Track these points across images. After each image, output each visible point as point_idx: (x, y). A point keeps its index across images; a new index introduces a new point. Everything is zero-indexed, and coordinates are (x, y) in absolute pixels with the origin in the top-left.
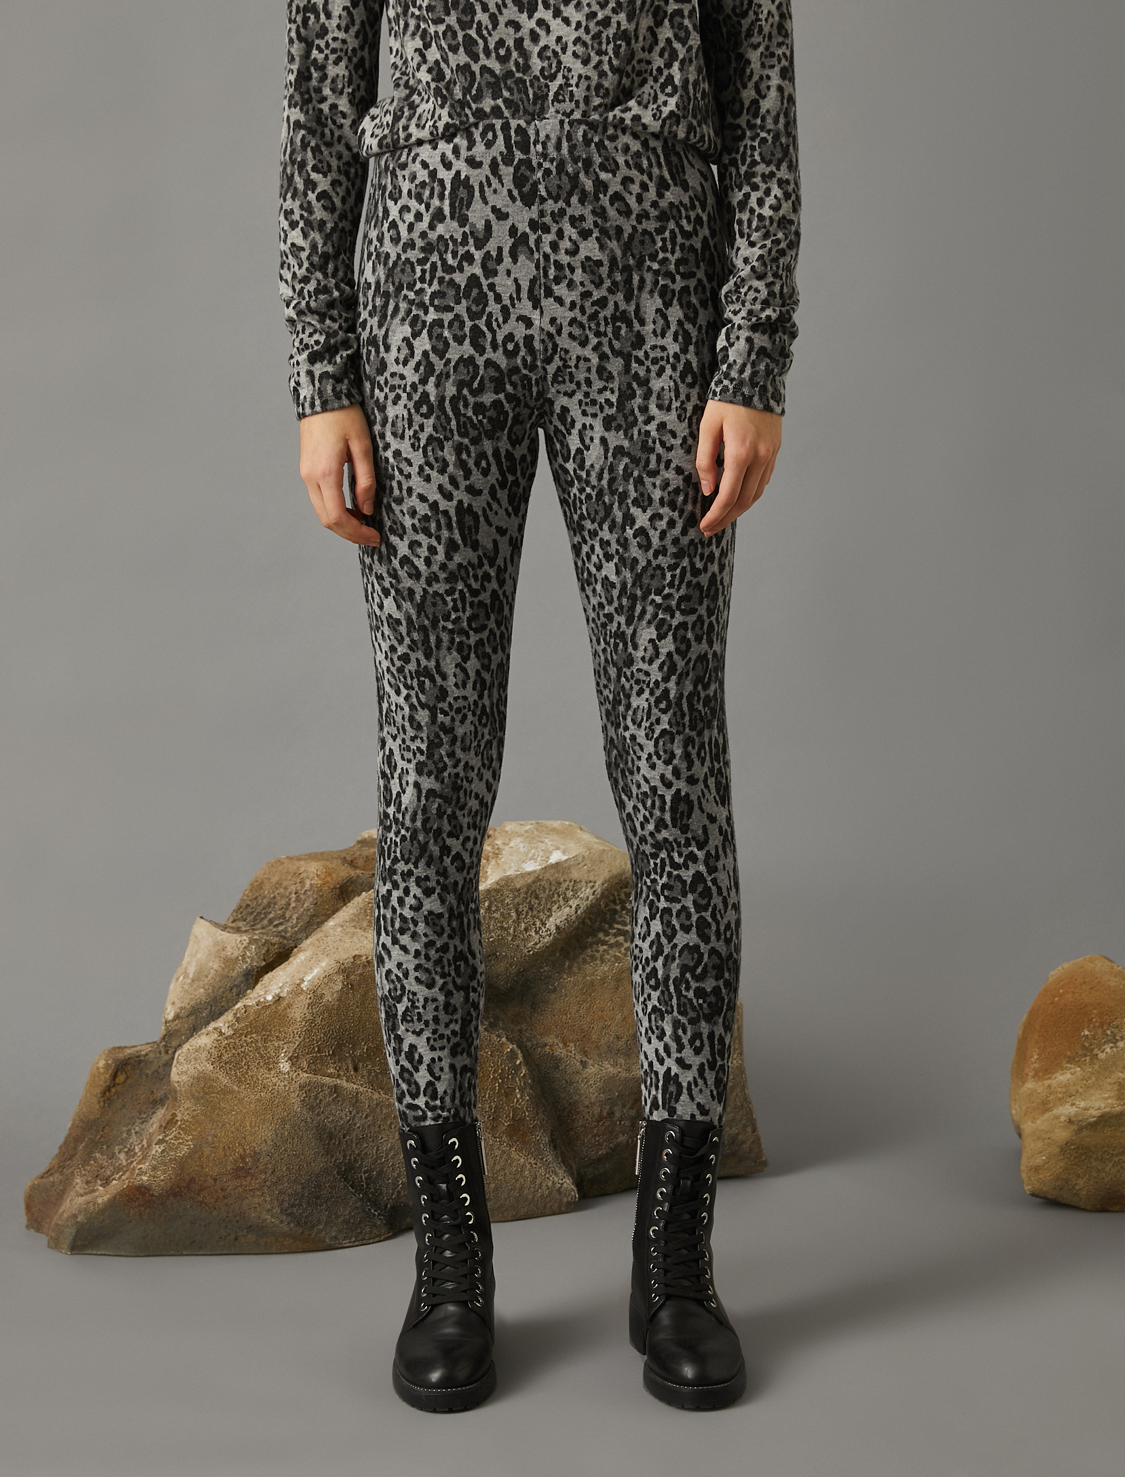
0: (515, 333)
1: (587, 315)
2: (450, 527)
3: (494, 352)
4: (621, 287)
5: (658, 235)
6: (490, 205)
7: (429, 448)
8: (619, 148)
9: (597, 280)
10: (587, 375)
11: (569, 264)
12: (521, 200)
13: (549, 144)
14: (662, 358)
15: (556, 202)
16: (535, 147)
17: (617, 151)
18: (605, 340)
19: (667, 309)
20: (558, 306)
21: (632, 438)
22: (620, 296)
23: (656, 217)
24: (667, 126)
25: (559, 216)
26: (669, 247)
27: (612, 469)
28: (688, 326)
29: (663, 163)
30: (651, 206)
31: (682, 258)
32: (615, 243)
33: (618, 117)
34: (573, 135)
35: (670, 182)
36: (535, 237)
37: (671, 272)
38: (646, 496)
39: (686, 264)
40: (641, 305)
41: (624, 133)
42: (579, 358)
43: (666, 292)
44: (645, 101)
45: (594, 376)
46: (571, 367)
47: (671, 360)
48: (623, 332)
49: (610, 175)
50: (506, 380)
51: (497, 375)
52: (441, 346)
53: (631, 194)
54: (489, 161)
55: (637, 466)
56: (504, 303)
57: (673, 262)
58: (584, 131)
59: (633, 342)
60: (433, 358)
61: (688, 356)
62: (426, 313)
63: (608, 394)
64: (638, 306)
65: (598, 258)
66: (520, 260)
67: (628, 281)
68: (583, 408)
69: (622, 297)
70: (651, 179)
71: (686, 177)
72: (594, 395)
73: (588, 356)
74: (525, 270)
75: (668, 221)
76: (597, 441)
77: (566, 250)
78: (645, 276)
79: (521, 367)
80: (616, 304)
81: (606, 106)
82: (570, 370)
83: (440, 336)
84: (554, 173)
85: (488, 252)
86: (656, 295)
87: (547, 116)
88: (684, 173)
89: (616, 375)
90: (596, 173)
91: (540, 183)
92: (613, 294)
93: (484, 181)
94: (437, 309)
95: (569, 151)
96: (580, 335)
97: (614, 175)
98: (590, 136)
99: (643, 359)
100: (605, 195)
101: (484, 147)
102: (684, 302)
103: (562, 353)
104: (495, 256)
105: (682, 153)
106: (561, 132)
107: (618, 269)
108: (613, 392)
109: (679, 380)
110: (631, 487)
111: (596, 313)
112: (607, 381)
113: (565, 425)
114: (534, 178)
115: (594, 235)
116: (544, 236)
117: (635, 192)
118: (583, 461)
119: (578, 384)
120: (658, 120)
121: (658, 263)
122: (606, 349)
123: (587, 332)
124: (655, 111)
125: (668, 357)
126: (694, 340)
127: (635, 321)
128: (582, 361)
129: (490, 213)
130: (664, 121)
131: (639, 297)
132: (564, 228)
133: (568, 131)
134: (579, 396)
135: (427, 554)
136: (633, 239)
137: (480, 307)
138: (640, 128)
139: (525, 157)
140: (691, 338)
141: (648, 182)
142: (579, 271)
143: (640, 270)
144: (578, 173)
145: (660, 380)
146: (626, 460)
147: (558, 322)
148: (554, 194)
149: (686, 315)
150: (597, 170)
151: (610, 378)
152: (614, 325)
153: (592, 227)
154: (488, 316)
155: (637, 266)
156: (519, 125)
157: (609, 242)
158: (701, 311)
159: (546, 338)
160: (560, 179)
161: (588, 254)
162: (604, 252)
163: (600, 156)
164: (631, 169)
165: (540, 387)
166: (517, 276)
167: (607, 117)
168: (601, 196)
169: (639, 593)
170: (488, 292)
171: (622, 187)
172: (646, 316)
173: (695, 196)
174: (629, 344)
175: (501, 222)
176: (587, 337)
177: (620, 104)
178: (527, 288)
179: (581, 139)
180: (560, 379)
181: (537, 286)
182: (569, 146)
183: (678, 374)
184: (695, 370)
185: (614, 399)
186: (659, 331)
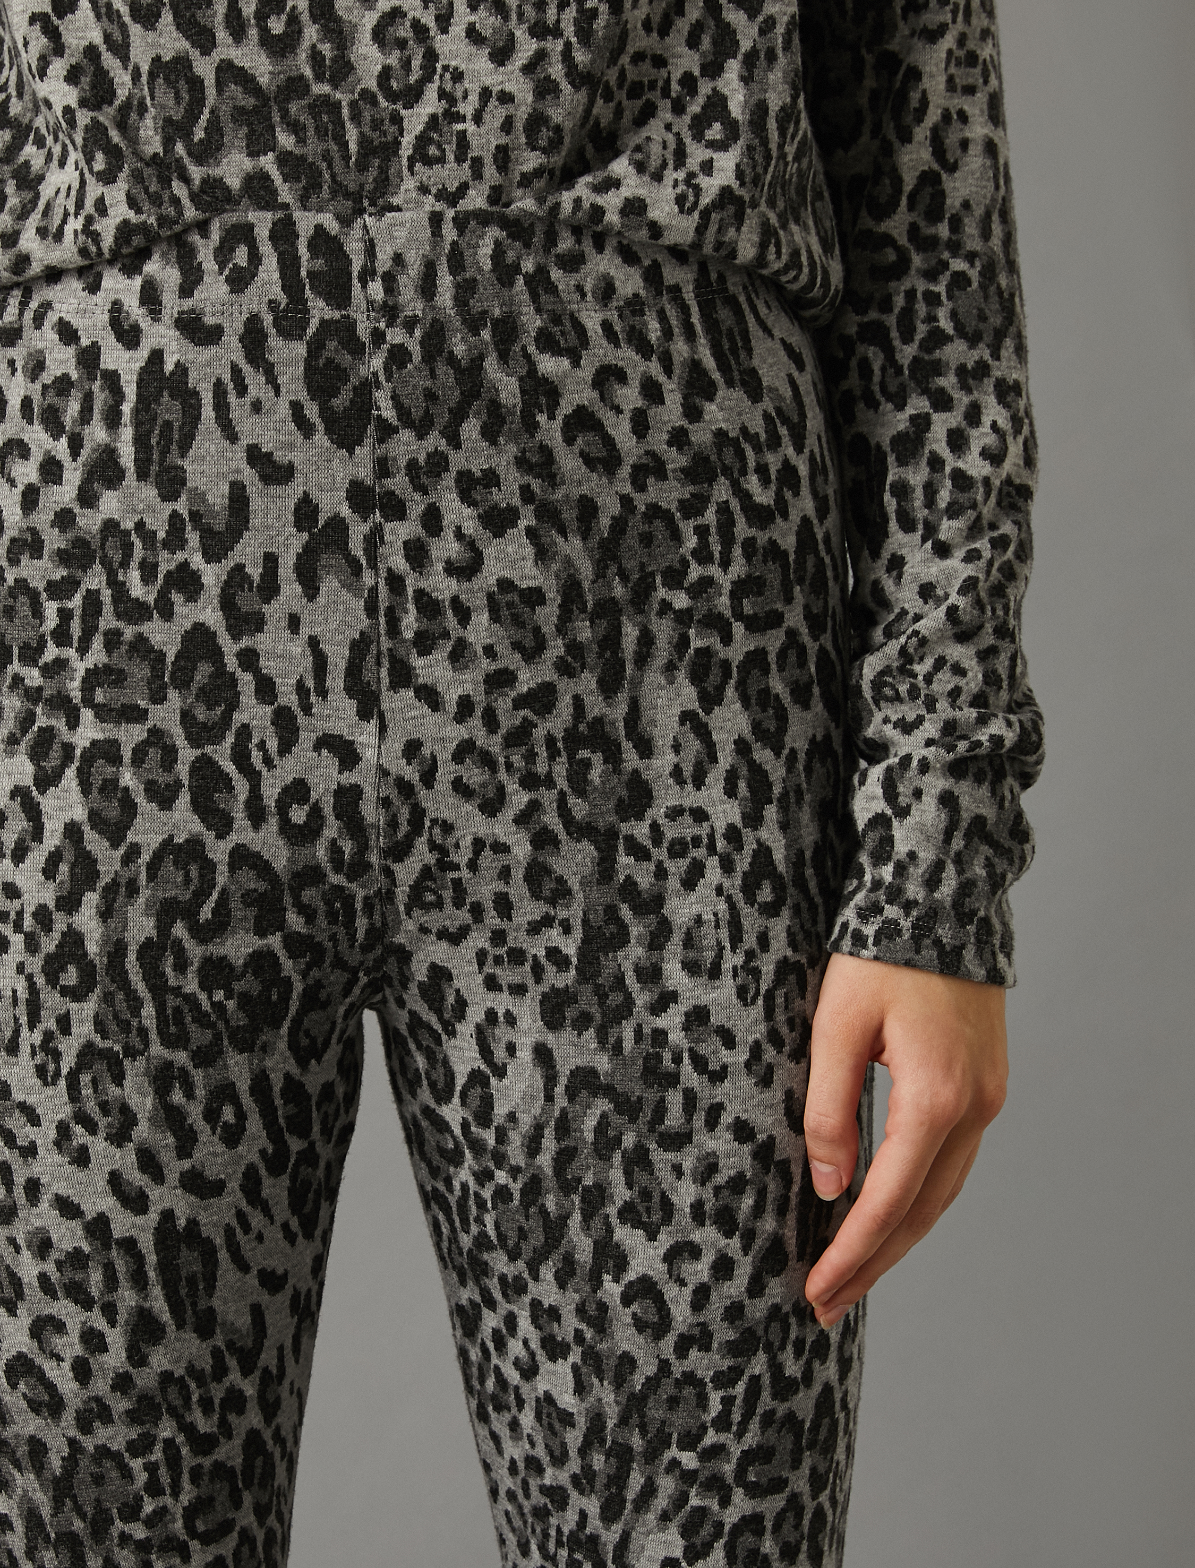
0: (312, 780)
1: (503, 731)
2: (139, 1280)
3: (256, 827)
4: (591, 659)
5: (686, 517)
6: (244, 442)
7: (85, 1078)
8: (588, 288)
9: (529, 642)
10: (500, 887)
11: (455, 600)
12: (328, 431)
13: (402, 280)
14: (696, 841)
15: (421, 437)
16: (364, 286)
17: (583, 295)
18: (548, 797)
19: (708, 712)
20: (426, 709)
21: (618, 1048)
22: (588, 682)
23: (683, 470)
24: (713, 228)
25: (429, 473)
26: (716, 549)
27: (564, 1127)
28: (763, 755)
29: (698, 328)
30: (670, 444)
31: (749, 576)
32: (577, 542)
33: (586, 205)
34: (467, 253)
35: (716, 376)
36: (365, 528)
37: (720, 616)
38: (656, 1198)
39: (760, 594)
40: (644, 703)
41: (600, 248)
42: (479, 844)
43: (707, 668)
44: (654, 163)
45: (518, 889)
46: (457, 867)
47: (720, 844)
48: (595, 775)
49: (565, 363)
50: (288, 900)
51: (262, 886)
52: (113, 811)
53: (618, 410)
54: (239, 326)
55: (633, 1119)
56: (282, 701)
57: (727, 587)
58: (498, 243)
59: (620, 800)
60: (94, 842)
61: (764, 834)
62: (73, 723)
63: (554, 936)
64: (634, 707)
65: (532, 584)
66: (323, 589)
67: (611, 641)
68: (488, 969)
69: (594, 685)
70: (668, 370)
71: (756, 362)
72: (517, 938)
73: (503, 839)
74: (339, 617)
75: (711, 480)
76: (525, 1054)
77: (448, 562)
78: (654, 628)
79: (328, 867)
80: (578, 702)
81: (551, 172)
82: (455, 875)
83: (111, 786)
84: (417, 357)
85: (240, 568)
86: (682, 676)
87: (395, 201)
88: (750, 351)
89: (576, 887)
90: (527, 356)
91: (378, 386)
92: (571, 675)
93: (227, 377)
94: (103, 713)
95: (456, 298)
96: (483, 785)
97: (576, 363)
98: (511, 256)
99: (648, 843)
100: (552, 417)
101: (225, 288)
102: (753, 691)
103: (437, 831)
104: (256, 579)
105: (742, 299)
106: (434, 248)
107: (583, 610)
108: (567, 929)
109: (739, 897)
110: (616, 1175)
111: (526, 727)
112: (553, 902)
113: (439, 1012)
114: (363, 371)
115: (523, 523)
116: (388, 527)
117: (627, 408)
118: (487, 1103)
119: (477, 911)
120: (690, 211)
121: (688, 591)
122: (552, 820)
123: (503, 775)
124: (681, 188)
125: (711, 837)
126: (777, 790)
127: (627, 745)
128: (487, 852)
129: (244, 465)
130: (705, 215)
131: (636, 684)
132: (443, 505)
133: (454, 244)
134: (478, 940)
135: (78, 1350)
136: (623, 531)
137: (219, 711)
138: (644, 233)
139: (337, 315)
140: (770, 786)
141: (662, 378)
142: (481, 619)
143: (642, 612)
144: (481, 357)
145: (693, 897)
146: (602, 1105)
147: (426, 751)
148: (416, 414)
149: (756, 727)
150: (532, 349)
151: (562, 893)
152: (571, 758)
153: (516, 501)
154: (238, 735)
155: (632, 602)
156: (319, 228)
157: (560, 540)
158: (794, 713)
159: (393, 794)
160: (433, 375)
161: (507, 574)
162: (547, 568)
163: (538, 310)
164: (617, 345)
165: (377, 917)
166: (317, 630)
167: (558, 205)
168: (542, 418)
169: (637, 1442)
170: (239, 673)
171: (595, 395)
172: (656, 732)
173: (779, 410)
174: (611, 805)
175: (273, 490)
176: (501, 789)
177: (586, 170)
178: (343, 665)
179: (487, 265)
180: (430, 897)
181: (370, 660)
182: (457, 286)
183: (738, 882)
184: (781, 868)
185: (570, 948)
186: (688, 770)
